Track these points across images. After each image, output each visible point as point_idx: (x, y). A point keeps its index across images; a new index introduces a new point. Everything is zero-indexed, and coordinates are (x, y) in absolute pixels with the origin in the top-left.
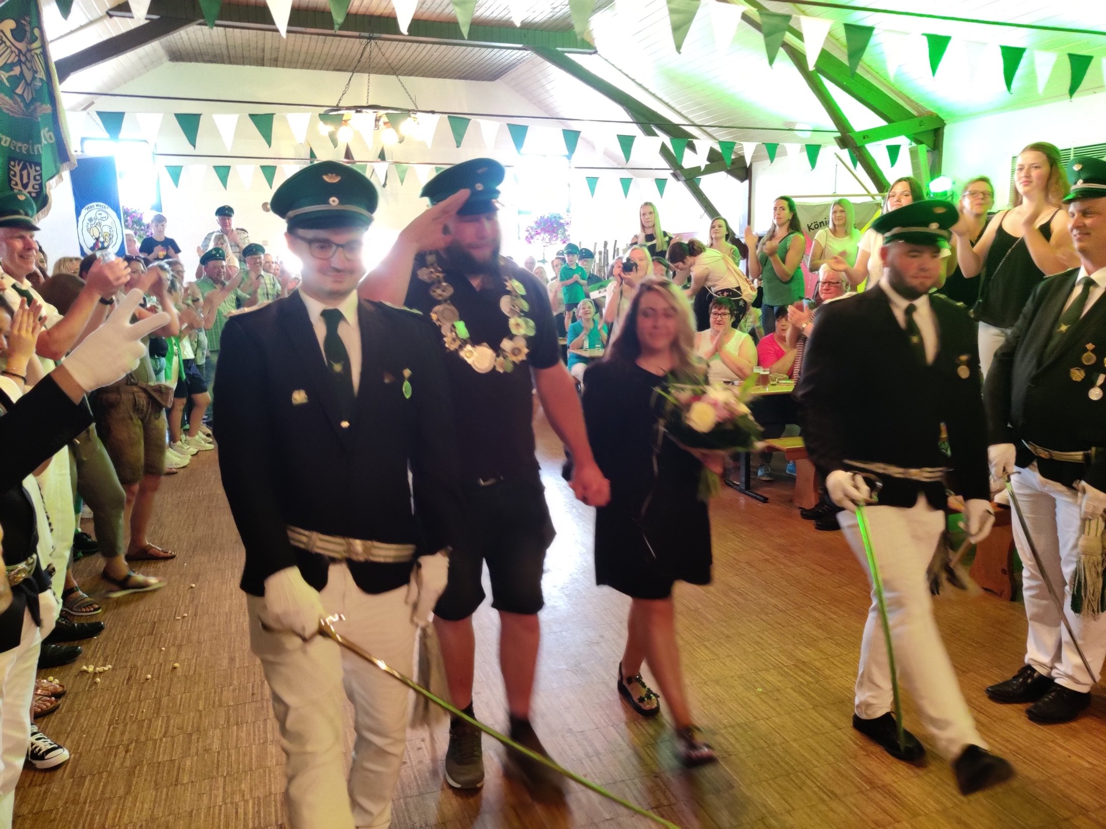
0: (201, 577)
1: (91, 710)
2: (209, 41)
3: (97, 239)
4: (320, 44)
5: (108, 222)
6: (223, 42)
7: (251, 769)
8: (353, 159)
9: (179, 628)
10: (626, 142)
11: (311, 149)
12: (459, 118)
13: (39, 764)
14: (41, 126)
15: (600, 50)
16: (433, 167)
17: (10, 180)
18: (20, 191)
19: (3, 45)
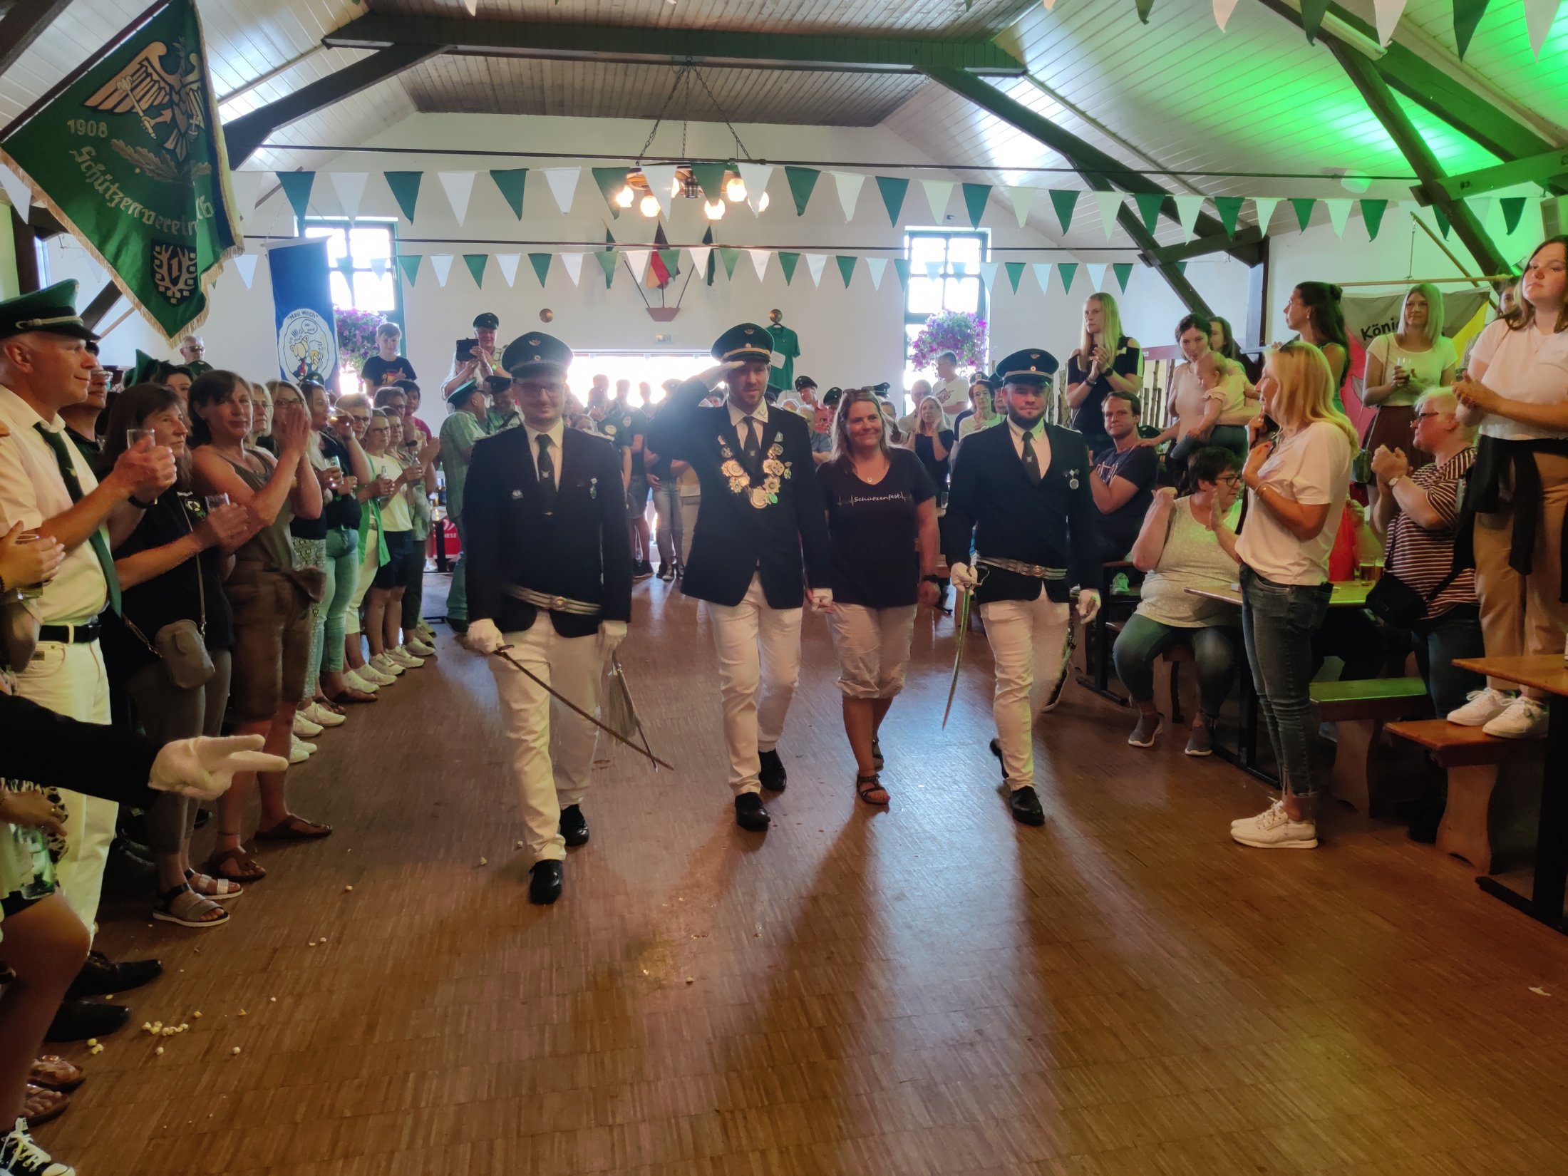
0: (365, 873)
2: (466, 79)
3: (303, 360)
5: (318, 336)
6: (486, 79)
8: (666, 242)
9: (307, 963)
10: (1064, 202)
11: (608, 229)
12: (804, 169)
14: (196, 193)
15: (1032, 69)
16: (776, 251)
17: (153, 273)
18: (168, 289)
19: (149, 79)
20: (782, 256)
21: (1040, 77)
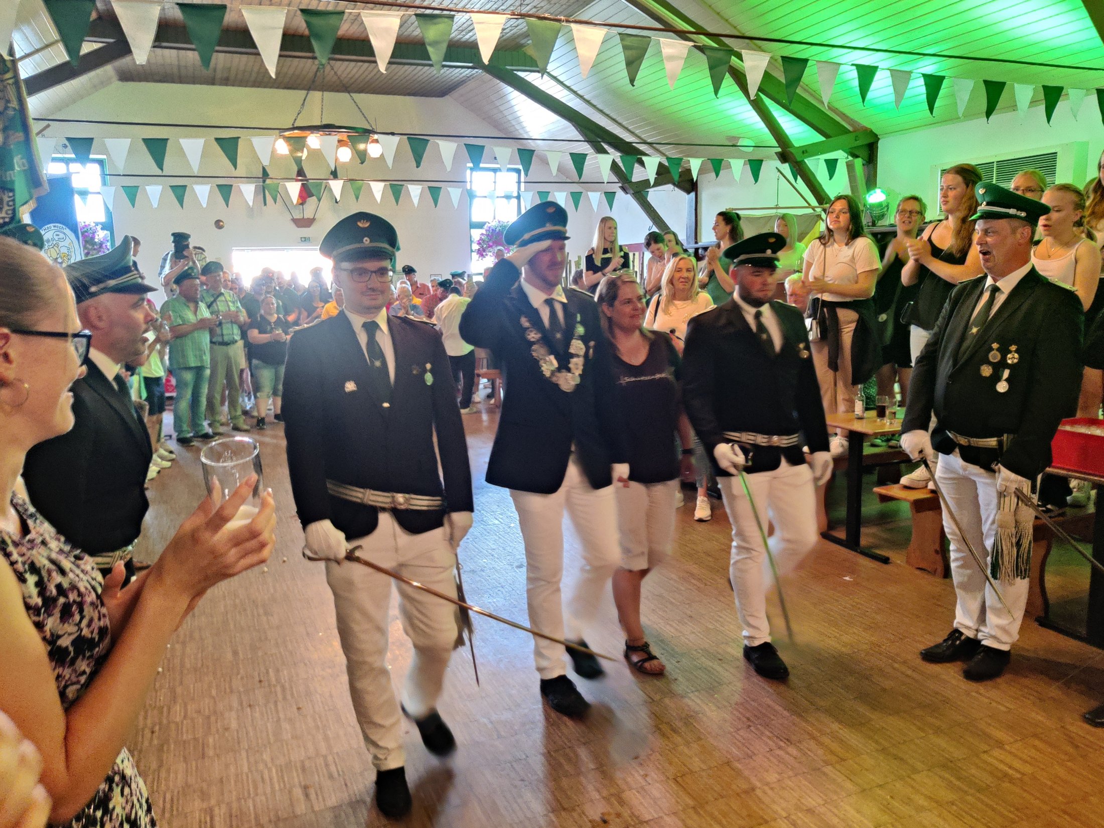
5: (67, 243)
8: (307, 176)
10: (579, 160)
11: (263, 167)
12: (418, 139)
14: (15, 154)
16: (388, 183)
20: (392, 186)
21: (554, 73)
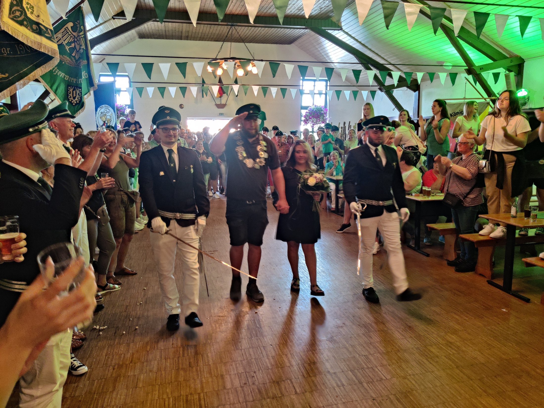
0: (149, 284)
1: (97, 347)
2: (157, 29)
3: (104, 122)
4: (208, 29)
5: (109, 114)
6: (164, 29)
7: (171, 382)
8: (223, 83)
9: (138, 310)
10: (357, 73)
11: (203, 79)
12: (274, 63)
13: (74, 373)
14: (82, 70)
15: (344, 28)
16: (261, 86)
17: (68, 95)
18: (72, 100)
19: (68, 34)
20: (262, 88)
21: (346, 31)
